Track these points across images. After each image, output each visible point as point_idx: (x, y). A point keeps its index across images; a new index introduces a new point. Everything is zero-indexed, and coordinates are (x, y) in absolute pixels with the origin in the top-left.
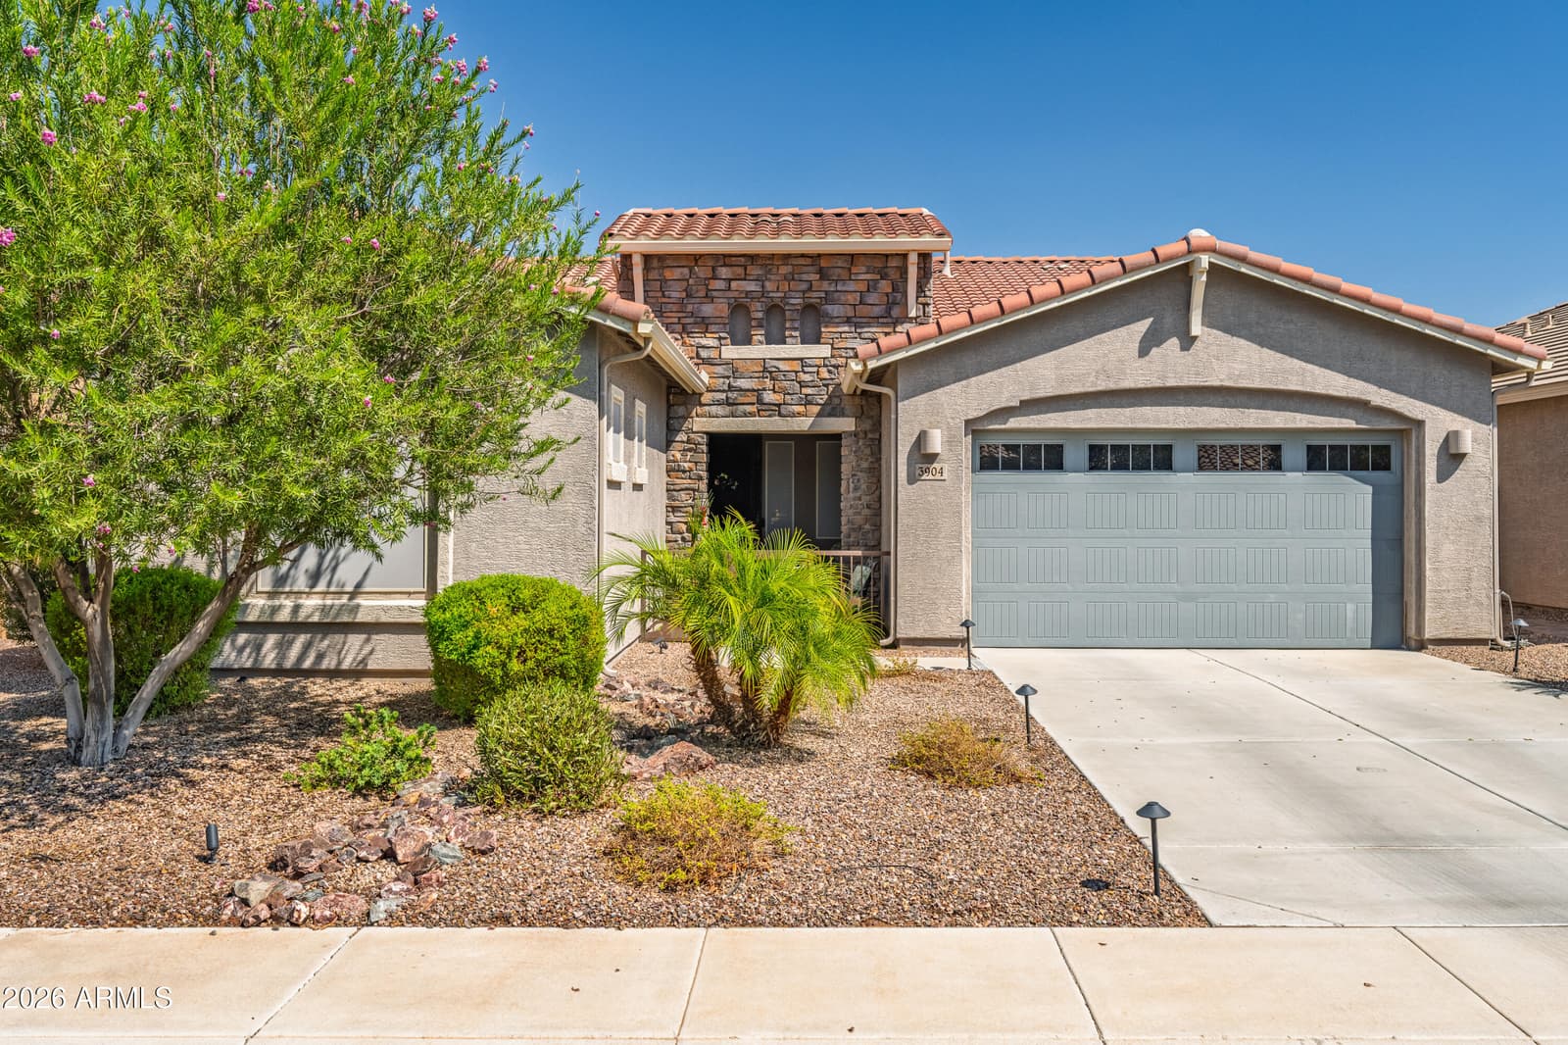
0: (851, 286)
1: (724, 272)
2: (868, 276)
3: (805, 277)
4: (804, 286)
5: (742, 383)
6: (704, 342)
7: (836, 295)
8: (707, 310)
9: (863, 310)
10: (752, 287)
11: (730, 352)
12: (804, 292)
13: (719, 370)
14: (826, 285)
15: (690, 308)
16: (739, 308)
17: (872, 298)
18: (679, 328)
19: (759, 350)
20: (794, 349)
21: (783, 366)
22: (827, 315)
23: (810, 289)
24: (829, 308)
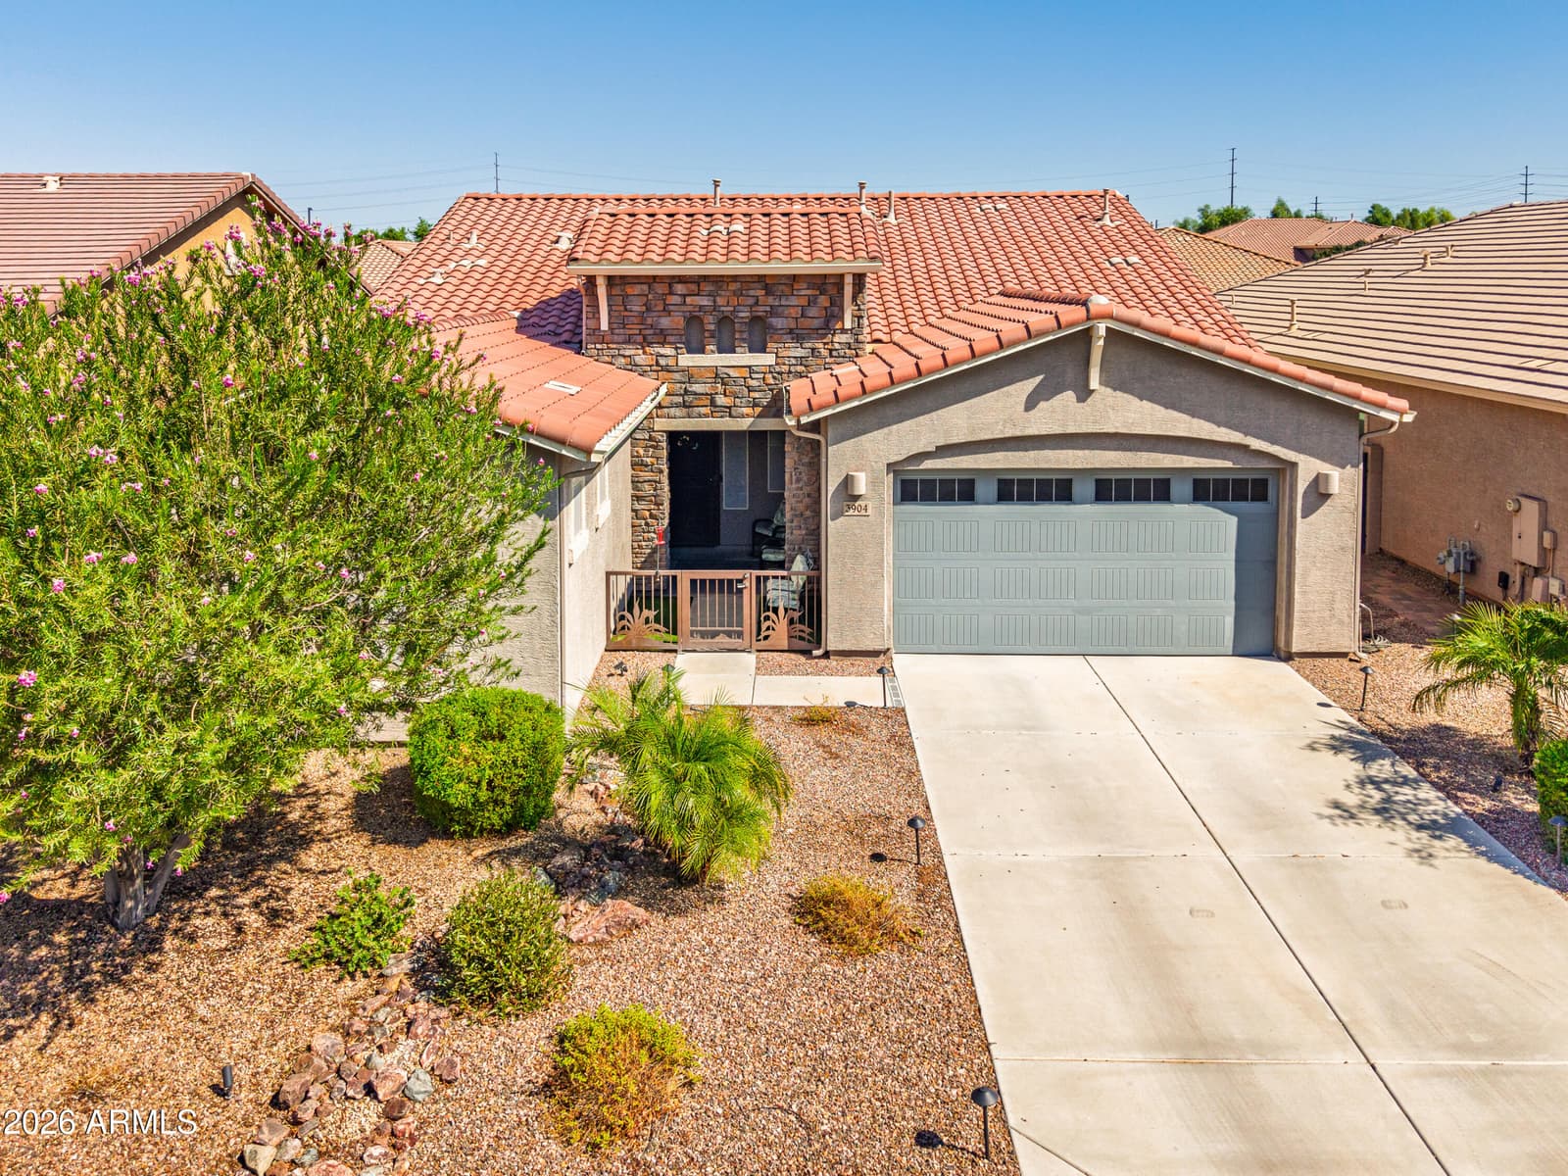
0: (794, 301)
1: (680, 288)
2: (809, 292)
3: (752, 293)
4: (751, 301)
5: (697, 388)
6: (662, 351)
7: (781, 309)
8: (665, 322)
9: (805, 323)
10: (705, 301)
11: (687, 360)
12: (751, 306)
13: (677, 376)
14: (770, 300)
15: (649, 321)
16: (694, 320)
17: (813, 312)
18: (639, 339)
19: (712, 359)
20: (743, 358)
21: (733, 373)
22: (771, 327)
23: (757, 303)
24: (774, 321)
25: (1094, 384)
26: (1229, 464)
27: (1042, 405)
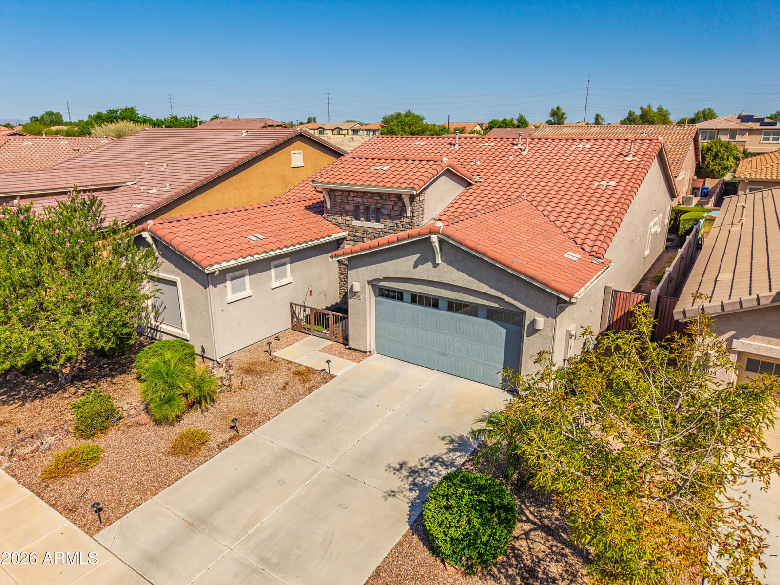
0: (389, 203)
1: (351, 194)
2: (395, 199)
3: (375, 198)
4: (375, 201)
5: (357, 234)
6: (347, 218)
7: (385, 206)
8: (347, 207)
9: (394, 212)
10: (360, 200)
11: (355, 223)
12: (375, 204)
13: (351, 229)
14: (382, 202)
15: (342, 206)
16: (356, 208)
17: (396, 208)
18: (339, 213)
19: (362, 223)
20: (373, 224)
21: (369, 230)
22: (382, 213)
23: (377, 203)
24: (383, 210)
25: (439, 260)
26: (497, 306)
27: (420, 266)
